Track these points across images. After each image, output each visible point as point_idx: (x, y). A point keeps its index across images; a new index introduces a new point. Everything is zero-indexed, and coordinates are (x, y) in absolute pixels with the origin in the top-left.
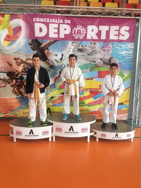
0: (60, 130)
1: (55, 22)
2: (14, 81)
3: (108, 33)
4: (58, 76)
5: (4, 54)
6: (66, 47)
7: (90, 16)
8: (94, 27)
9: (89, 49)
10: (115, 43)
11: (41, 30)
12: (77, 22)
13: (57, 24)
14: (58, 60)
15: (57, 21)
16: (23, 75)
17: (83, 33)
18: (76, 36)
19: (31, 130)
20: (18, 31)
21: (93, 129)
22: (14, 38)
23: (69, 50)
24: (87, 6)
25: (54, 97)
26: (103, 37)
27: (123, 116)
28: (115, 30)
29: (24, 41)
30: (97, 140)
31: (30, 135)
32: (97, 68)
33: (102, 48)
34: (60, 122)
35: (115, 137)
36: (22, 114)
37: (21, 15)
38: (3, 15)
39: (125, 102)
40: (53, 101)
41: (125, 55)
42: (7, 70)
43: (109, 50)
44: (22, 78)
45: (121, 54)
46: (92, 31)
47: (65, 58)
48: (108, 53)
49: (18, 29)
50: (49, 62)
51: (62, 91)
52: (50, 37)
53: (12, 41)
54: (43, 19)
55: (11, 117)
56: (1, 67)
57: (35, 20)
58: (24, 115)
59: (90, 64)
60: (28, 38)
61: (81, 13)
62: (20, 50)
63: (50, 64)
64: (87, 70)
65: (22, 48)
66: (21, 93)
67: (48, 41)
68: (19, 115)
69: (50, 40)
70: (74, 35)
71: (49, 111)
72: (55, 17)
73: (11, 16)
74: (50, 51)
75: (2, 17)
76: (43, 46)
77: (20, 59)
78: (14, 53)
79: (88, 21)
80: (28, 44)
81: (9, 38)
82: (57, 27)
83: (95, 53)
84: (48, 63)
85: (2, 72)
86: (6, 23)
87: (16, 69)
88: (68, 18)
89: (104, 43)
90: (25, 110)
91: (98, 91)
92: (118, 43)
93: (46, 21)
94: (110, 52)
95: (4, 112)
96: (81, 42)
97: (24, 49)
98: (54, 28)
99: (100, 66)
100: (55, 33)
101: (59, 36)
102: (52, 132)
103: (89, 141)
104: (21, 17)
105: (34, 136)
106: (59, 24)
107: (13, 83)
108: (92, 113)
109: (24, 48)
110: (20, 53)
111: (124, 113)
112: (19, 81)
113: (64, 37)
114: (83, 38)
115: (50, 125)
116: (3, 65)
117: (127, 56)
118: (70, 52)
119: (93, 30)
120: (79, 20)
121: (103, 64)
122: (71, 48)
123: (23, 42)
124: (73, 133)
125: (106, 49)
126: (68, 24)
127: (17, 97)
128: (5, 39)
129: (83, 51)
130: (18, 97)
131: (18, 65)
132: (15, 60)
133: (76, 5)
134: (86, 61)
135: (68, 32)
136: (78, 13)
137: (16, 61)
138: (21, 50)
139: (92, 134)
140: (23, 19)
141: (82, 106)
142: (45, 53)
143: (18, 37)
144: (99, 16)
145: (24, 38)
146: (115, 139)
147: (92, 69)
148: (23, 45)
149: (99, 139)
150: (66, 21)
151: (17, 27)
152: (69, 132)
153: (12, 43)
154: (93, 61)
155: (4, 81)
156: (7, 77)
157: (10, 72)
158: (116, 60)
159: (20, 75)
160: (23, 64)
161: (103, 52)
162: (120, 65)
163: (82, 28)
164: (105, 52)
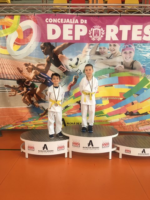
0: (77, 145)
1: (69, 22)
2: (25, 89)
3: (130, 33)
4: (73, 83)
5: (14, 59)
6: (82, 50)
7: (110, 14)
8: (114, 27)
9: (108, 52)
10: (138, 45)
11: (54, 32)
12: (94, 22)
14: (73, 65)
15: (72, 21)
16: (34, 83)
17: (101, 34)
18: (93, 37)
19: (45, 145)
20: (29, 34)
21: (115, 143)
22: (23, 42)
24: (104, 3)
25: (68, 107)
26: (125, 37)
27: (148, 127)
28: (139, 30)
29: (36, 44)
30: (120, 157)
31: (44, 150)
32: (117, 73)
33: (123, 50)
34: (77, 136)
35: (141, 153)
36: (34, 126)
37: (32, 16)
38: (12, 17)
40: (68, 111)
42: (17, 77)
44: (33, 86)
45: (145, 57)
47: (81, 63)
48: (130, 56)
49: (29, 32)
50: (63, 67)
51: (77, 99)
52: (63, 39)
53: (22, 45)
54: (56, 19)
55: (22, 129)
56: (11, 74)
57: (48, 20)
58: (36, 126)
60: (40, 42)
61: (99, 11)
63: (64, 70)
64: (106, 76)
65: (34, 52)
66: (32, 102)
67: (62, 44)
68: (31, 126)
69: (64, 43)
70: (91, 37)
71: (63, 122)
72: (69, 17)
73: (21, 17)
74: (64, 55)
75: (11, 19)
76: (56, 49)
77: (31, 64)
78: (25, 58)
79: (106, 20)
81: (19, 42)
82: (72, 28)
83: (116, 56)
84: (61, 69)
85: (11, 79)
86: (16, 25)
87: (27, 76)
88: (84, 17)
89: (125, 45)
90: (37, 121)
91: (119, 99)
92: (142, 44)
93: (59, 22)
94: (133, 55)
95: (14, 124)
96: (99, 43)
98: (69, 29)
99: (121, 71)
100: (69, 35)
101: (74, 38)
102: (68, 146)
103: (110, 158)
105: (48, 151)
106: (74, 25)
107: (24, 91)
108: (112, 124)
109: (35, 52)
110: (31, 58)
111: (149, 124)
112: (30, 89)
113: (79, 39)
114: (101, 39)
115: (66, 139)
116: (12, 72)
118: (87, 56)
119: (112, 31)
120: (97, 20)
122: (87, 51)
123: (34, 46)
124: (93, 148)
125: (128, 51)
126: (84, 24)
128: (14, 43)
129: (101, 54)
130: (29, 106)
131: (29, 72)
132: (26, 66)
133: (93, 3)
134: (105, 65)
135: (84, 33)
136: (95, 11)
137: (27, 67)
138: (32, 55)
139: (114, 149)
140: (35, 20)
141: (100, 116)
142: (59, 58)
143: (29, 40)
144: (119, 14)
145: (35, 42)
146: (142, 156)
147: (111, 75)
148: (34, 49)
149: (123, 155)
150: (82, 21)
151: (28, 29)
152: (88, 147)
153: (22, 48)
154: (112, 65)
155: (14, 90)
156: (18, 85)
157: (20, 79)
158: (139, 64)
159: (31, 82)
160: (34, 70)
161: (124, 55)
162: (144, 70)
163: (100, 29)
164: (126, 55)
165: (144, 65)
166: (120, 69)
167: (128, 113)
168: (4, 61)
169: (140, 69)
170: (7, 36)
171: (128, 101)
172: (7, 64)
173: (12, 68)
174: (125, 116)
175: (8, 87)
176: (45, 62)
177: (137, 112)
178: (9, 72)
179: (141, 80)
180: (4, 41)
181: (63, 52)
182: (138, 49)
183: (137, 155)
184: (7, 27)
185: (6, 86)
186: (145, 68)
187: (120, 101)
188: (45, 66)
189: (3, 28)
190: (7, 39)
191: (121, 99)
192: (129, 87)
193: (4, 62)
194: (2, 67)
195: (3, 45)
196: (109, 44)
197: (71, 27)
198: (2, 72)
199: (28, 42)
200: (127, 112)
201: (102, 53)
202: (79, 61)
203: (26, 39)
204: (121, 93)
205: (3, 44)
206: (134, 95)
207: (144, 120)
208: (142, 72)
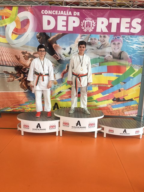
0: (67, 125)
1: (63, 14)
2: (22, 75)
3: (119, 25)
4: (66, 70)
5: (12, 48)
6: (74, 41)
7: (101, 7)
9: (99, 43)
10: (126, 36)
11: (49, 23)
12: (87, 14)
13: (66, 17)
14: (66, 54)
15: (66, 13)
17: (92, 26)
18: (85, 28)
19: (39, 124)
20: (26, 24)
21: (100, 124)
22: (22, 31)
23: (77, 44)
25: (61, 92)
26: (114, 29)
28: (127, 23)
29: (32, 34)
30: (105, 136)
31: (37, 129)
32: (106, 63)
33: (112, 41)
34: (67, 116)
36: (30, 109)
37: (29, 7)
38: (10, 8)
39: (135, 98)
40: (61, 96)
41: (136, 49)
42: (15, 64)
43: (119, 44)
45: (132, 48)
47: (74, 52)
48: (118, 47)
49: (26, 22)
50: (57, 56)
52: (58, 30)
53: (20, 34)
54: (51, 11)
55: (19, 112)
56: (9, 61)
57: (43, 12)
58: (32, 109)
59: (99, 58)
60: (36, 32)
61: (91, 4)
62: (27, 44)
63: (58, 58)
64: (96, 65)
65: (30, 41)
66: (28, 87)
67: (56, 34)
68: (27, 109)
69: (59, 33)
70: (83, 28)
71: (56, 106)
72: (63, 9)
73: (19, 9)
74: (58, 45)
75: (10, 10)
76: (51, 39)
77: (28, 52)
78: (22, 47)
79: (98, 13)
81: (17, 31)
82: (66, 20)
83: (105, 47)
84: (55, 57)
85: (10, 66)
86: (14, 16)
87: (24, 63)
88: (77, 10)
90: (33, 105)
91: (107, 86)
92: (129, 36)
93: (54, 14)
94: (121, 46)
95: (12, 107)
96: (90, 35)
98: (63, 21)
99: (110, 61)
100: (63, 26)
101: (67, 29)
102: (59, 126)
103: (96, 136)
104: (29, 9)
105: (41, 129)
106: (68, 16)
107: (21, 77)
108: (100, 109)
110: (28, 47)
111: (134, 110)
112: (27, 75)
113: (72, 30)
114: (92, 31)
115: (57, 120)
116: (11, 60)
117: (139, 50)
119: (103, 23)
120: (89, 12)
121: (113, 58)
124: (81, 127)
125: (117, 43)
126: (76, 16)
127: (24, 91)
128: (13, 32)
129: (92, 45)
130: (26, 91)
131: (26, 59)
132: (23, 54)
134: (95, 55)
135: (77, 25)
136: (87, 4)
137: (24, 55)
138: (29, 44)
139: (100, 129)
140: (31, 11)
141: (90, 101)
142: (53, 47)
143: (26, 30)
144: (109, 8)
145: (32, 32)
146: (124, 135)
147: (101, 64)
148: (31, 38)
149: (107, 134)
150: (75, 14)
151: (24, 20)
152: (75, 126)
153: (20, 37)
154: (102, 55)
155: (12, 75)
156: (15, 71)
157: (18, 66)
158: (126, 54)
159: (28, 69)
160: (31, 58)
161: (113, 46)
162: (131, 60)
163: (91, 21)
164: (115, 46)
165: (131, 55)
166: (109, 59)
167: (115, 100)
168: (3, 49)
169: (127, 59)
170: (6, 26)
171: (116, 88)
172: (6, 52)
173: (10, 56)
175: (7, 73)
177: (123, 99)
178: (8, 59)
179: (127, 69)
180: (3, 31)
181: (58, 41)
182: (126, 40)
183: (119, 134)
184: (6, 17)
185: (5, 72)
186: (132, 58)
187: (109, 88)
189: (3, 19)
190: (6, 28)
191: (109, 86)
193: (3, 50)
194: (2, 54)
195: (2, 35)
196: (99, 35)
197: (65, 18)
198: (1, 59)
199: (25, 32)
200: (114, 98)
202: (72, 50)
203: (23, 28)
204: (109, 81)
205: (2, 33)
206: (121, 82)
207: (129, 106)
208: (129, 62)
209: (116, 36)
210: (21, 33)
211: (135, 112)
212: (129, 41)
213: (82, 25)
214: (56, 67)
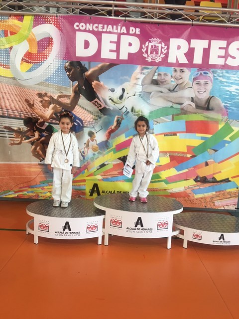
0: (118, 224)
1: (112, 31)
2: (37, 134)
3: (206, 52)
4: (115, 127)
5: (21, 86)
6: (130, 76)
8: (182, 42)
9: (172, 81)
10: (219, 71)
11: (87, 44)
12: (152, 32)
13: (117, 35)
15: (117, 29)
17: (162, 52)
18: (148, 56)
19: (67, 223)
20: (47, 46)
21: (177, 223)
22: (37, 58)
23: (135, 82)
25: (105, 165)
26: (198, 59)
27: (228, 202)
28: (220, 48)
30: (185, 245)
31: (64, 232)
33: (195, 79)
34: (118, 209)
35: (218, 241)
36: (48, 194)
37: (53, 18)
38: (20, 17)
39: (232, 178)
40: (104, 172)
42: (24, 114)
44: (50, 129)
45: (228, 91)
46: (178, 49)
47: (128, 96)
48: (206, 89)
49: (46, 43)
50: (99, 102)
51: (120, 154)
52: (102, 57)
53: (35, 63)
54: (91, 25)
55: (28, 199)
56: (14, 109)
57: (77, 26)
59: (172, 107)
60: (63, 59)
61: (159, 16)
62: (48, 80)
63: (101, 106)
64: (166, 118)
65: (53, 76)
67: (98, 64)
68: (43, 195)
69: (103, 64)
70: (145, 55)
71: (95, 189)
72: (112, 22)
73: (36, 19)
74: (102, 83)
75: (19, 20)
76: (89, 73)
77: (48, 95)
78: (39, 84)
79: (170, 30)
80: (63, 69)
81: (31, 58)
82: (116, 40)
84: (96, 104)
85: (15, 118)
86: (26, 32)
87: (41, 113)
88: (135, 24)
91: (185, 156)
92: (224, 71)
93: (96, 30)
94: (210, 87)
95: (17, 189)
96: (157, 67)
97: (56, 78)
98: (111, 42)
99: (190, 112)
100: (111, 51)
101: (118, 55)
102: (104, 227)
103: (169, 246)
105: (71, 233)
106: (119, 35)
107: (35, 138)
108: (173, 195)
110: (48, 85)
111: (231, 198)
112: (46, 134)
113: (127, 59)
114: (161, 60)
115: (100, 215)
119: (179, 47)
120: (156, 29)
121: (196, 108)
122: (139, 79)
123: (55, 65)
124: (143, 229)
125: (202, 81)
126: (134, 35)
127: (40, 163)
128: (23, 59)
129: (159, 84)
130: (42, 162)
131: (44, 106)
132: (39, 97)
133: (150, 2)
135: (135, 49)
136: (153, 15)
137: (41, 99)
138: (51, 80)
139: (176, 233)
140: (57, 24)
141: (155, 182)
142: (93, 86)
144: (190, 22)
145: (56, 59)
146: (219, 244)
147: (175, 117)
148: (55, 70)
149: (189, 242)
150: (133, 30)
151: (45, 38)
152: (134, 228)
153: (35, 67)
154: (177, 102)
155: (18, 134)
156: (25, 127)
157: (30, 118)
158: (219, 102)
159: (47, 124)
160: (53, 104)
161: (196, 87)
162: (226, 111)
163: (159, 43)
164: (200, 87)
167: (199, 179)
168: (4, 87)
169: (220, 110)
170: (11, 48)
171: (200, 159)
172: (9, 93)
173: (17, 100)
174: (194, 183)
175: (10, 129)
176: (71, 93)
177: (213, 178)
178: (13, 105)
179: (220, 126)
180: (5, 56)
183: (211, 243)
184: (12, 33)
185: (6, 128)
187: (188, 159)
188: (71, 98)
189: (6, 35)
190: (11, 52)
191: (189, 156)
192: (202, 138)
193: (5, 89)
195: (3, 63)
197: (114, 38)
198: (1, 106)
199: (45, 59)
200: (197, 177)
201: (162, 82)
202: (125, 93)
203: (42, 53)
204: (189, 147)
205: (3, 60)
206: (209, 150)
207: (223, 191)
208: (223, 115)
209: (202, 70)
210: (37, 60)
211: (233, 202)
212: (223, 80)
213: (144, 51)
214: (97, 121)
